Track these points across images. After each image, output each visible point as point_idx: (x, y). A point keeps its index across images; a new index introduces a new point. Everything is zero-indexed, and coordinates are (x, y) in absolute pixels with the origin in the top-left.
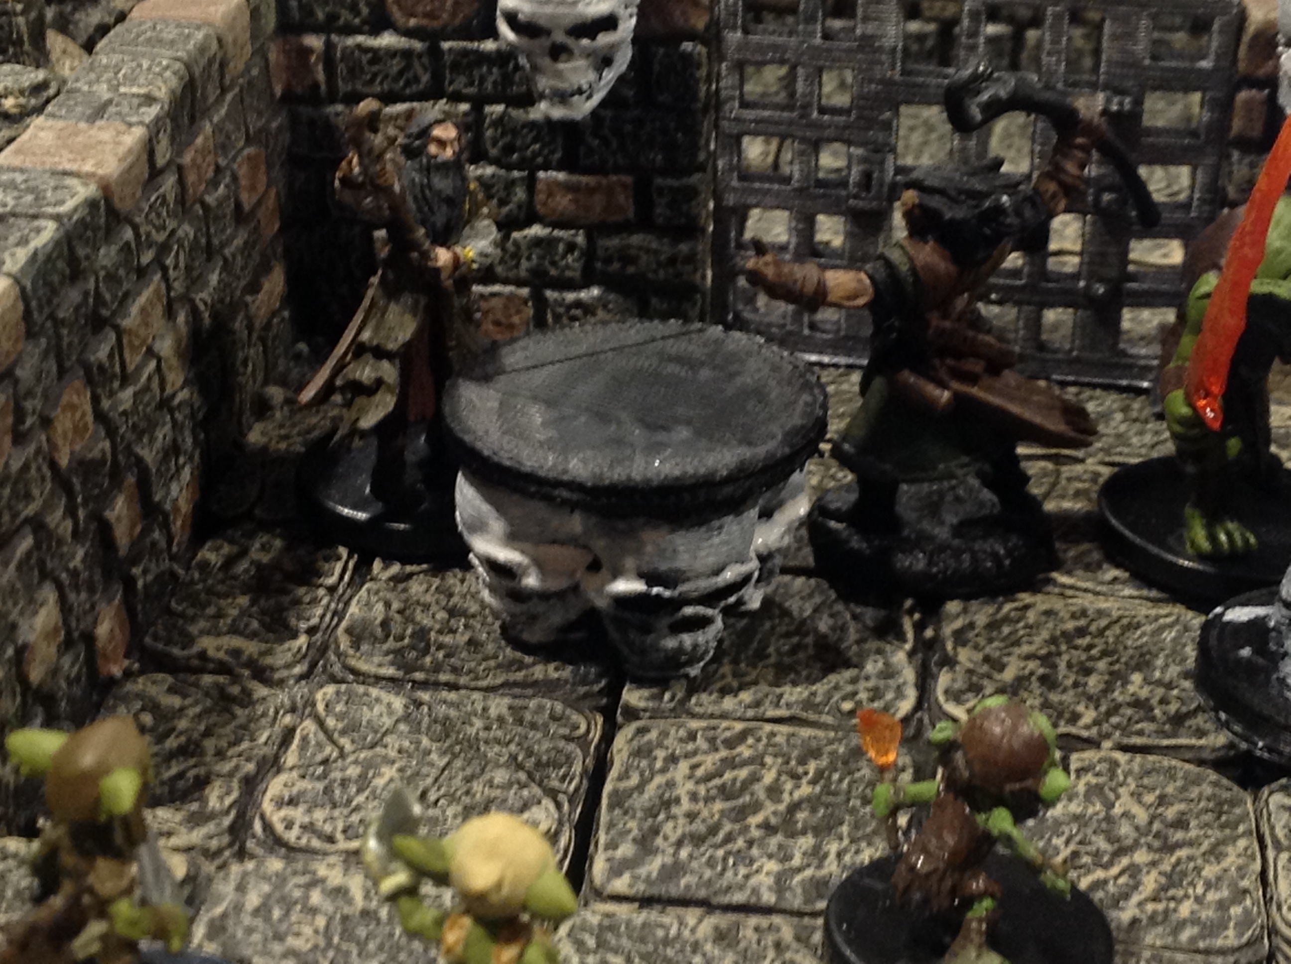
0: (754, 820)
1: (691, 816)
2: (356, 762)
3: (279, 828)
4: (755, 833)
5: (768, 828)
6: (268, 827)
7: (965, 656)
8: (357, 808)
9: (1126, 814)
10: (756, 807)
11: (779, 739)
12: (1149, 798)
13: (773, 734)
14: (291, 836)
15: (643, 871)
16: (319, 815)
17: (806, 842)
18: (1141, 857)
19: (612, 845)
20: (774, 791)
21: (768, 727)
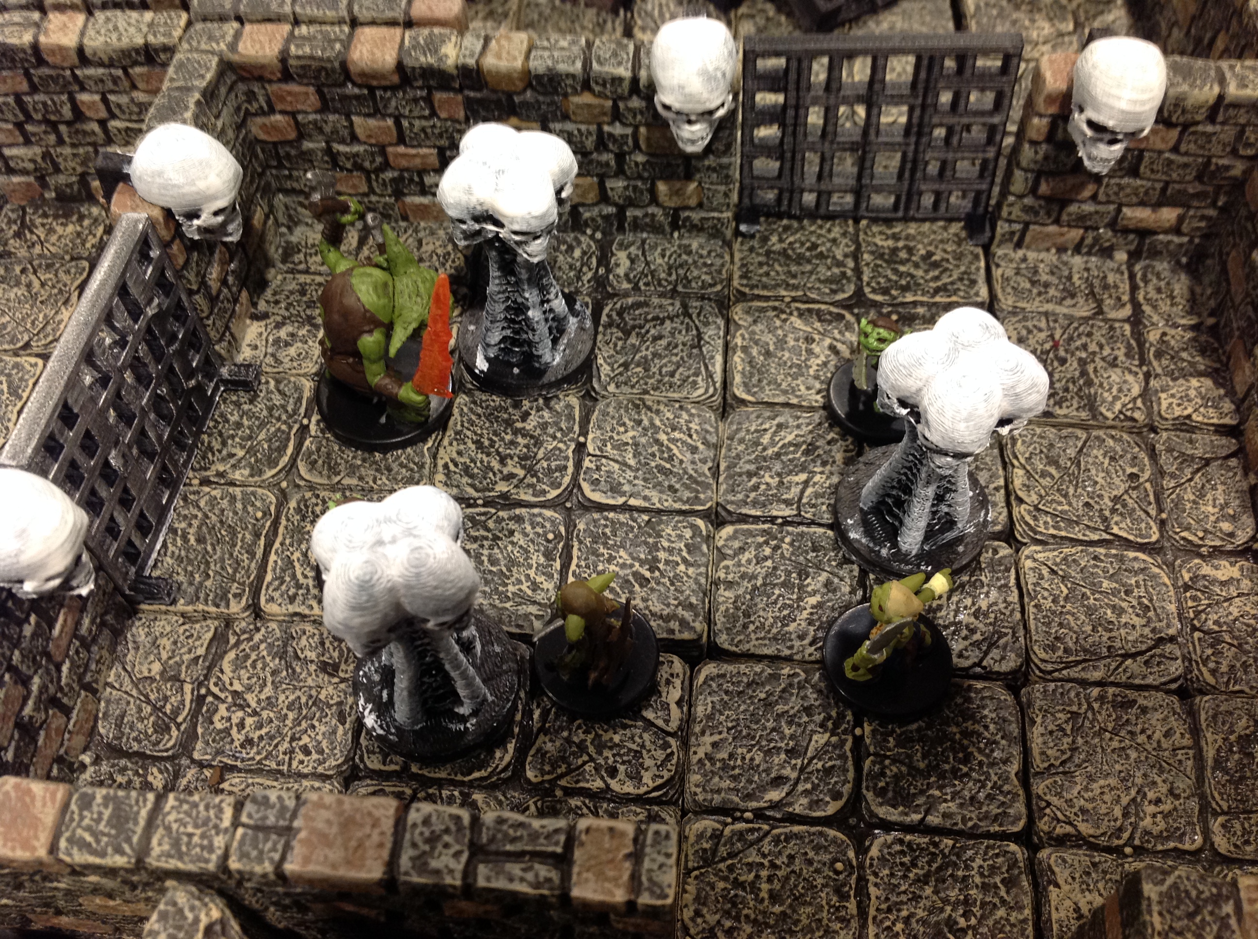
0: (648, 574)
1: (645, 600)
2: (600, 753)
3: (660, 781)
4: (657, 573)
5: (651, 570)
6: (656, 789)
7: (502, 487)
8: (643, 746)
9: (633, 438)
10: (636, 574)
11: (583, 563)
12: (622, 429)
13: (578, 566)
14: (666, 775)
15: (690, 619)
16: (648, 762)
17: (662, 555)
18: (663, 437)
19: (672, 632)
20: (623, 566)
21: (573, 567)
